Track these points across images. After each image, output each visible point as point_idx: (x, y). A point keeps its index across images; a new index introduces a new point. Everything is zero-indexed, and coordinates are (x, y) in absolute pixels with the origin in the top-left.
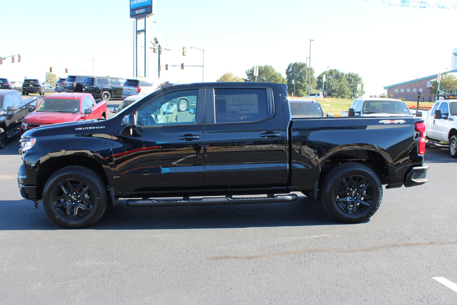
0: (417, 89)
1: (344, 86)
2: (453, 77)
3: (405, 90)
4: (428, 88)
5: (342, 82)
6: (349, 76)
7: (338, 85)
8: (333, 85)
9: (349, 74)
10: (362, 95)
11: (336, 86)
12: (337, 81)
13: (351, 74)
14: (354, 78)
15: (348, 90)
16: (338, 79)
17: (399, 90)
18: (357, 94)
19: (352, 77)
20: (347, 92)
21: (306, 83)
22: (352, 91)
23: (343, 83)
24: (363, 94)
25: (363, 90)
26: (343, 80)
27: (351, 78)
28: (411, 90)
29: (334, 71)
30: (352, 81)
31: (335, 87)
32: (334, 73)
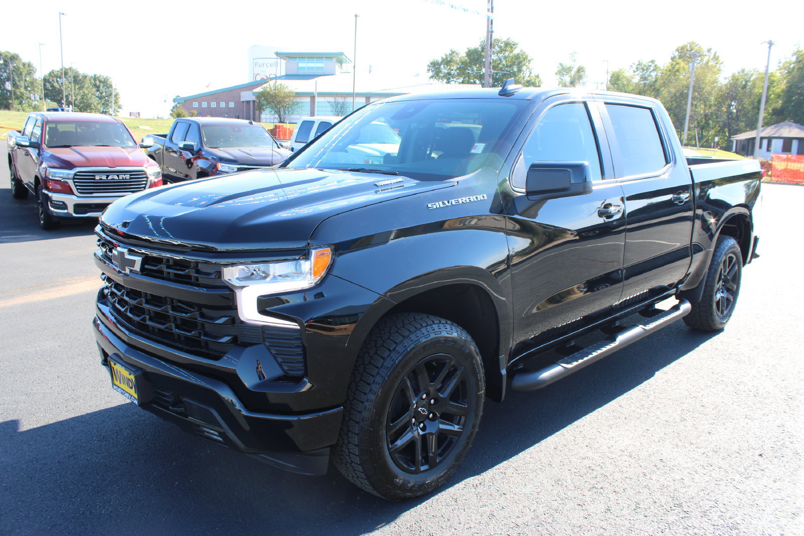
0: (227, 103)
1: (90, 96)
2: (285, 86)
3: (209, 104)
4: (243, 102)
5: (84, 90)
6: (94, 80)
7: (78, 93)
8: (69, 94)
9: (95, 76)
10: (118, 112)
11: (75, 96)
12: (77, 87)
13: (97, 76)
14: (103, 82)
15: (95, 103)
16: (78, 85)
17: (200, 104)
18: (110, 109)
19: (100, 81)
20: (95, 106)
21: (22, 90)
22: (103, 104)
23: (87, 92)
24: (119, 110)
25: (120, 103)
26: (87, 86)
27: (98, 83)
28: (218, 104)
29: (69, 70)
30: (101, 88)
31: (74, 98)
32: (70, 73)
